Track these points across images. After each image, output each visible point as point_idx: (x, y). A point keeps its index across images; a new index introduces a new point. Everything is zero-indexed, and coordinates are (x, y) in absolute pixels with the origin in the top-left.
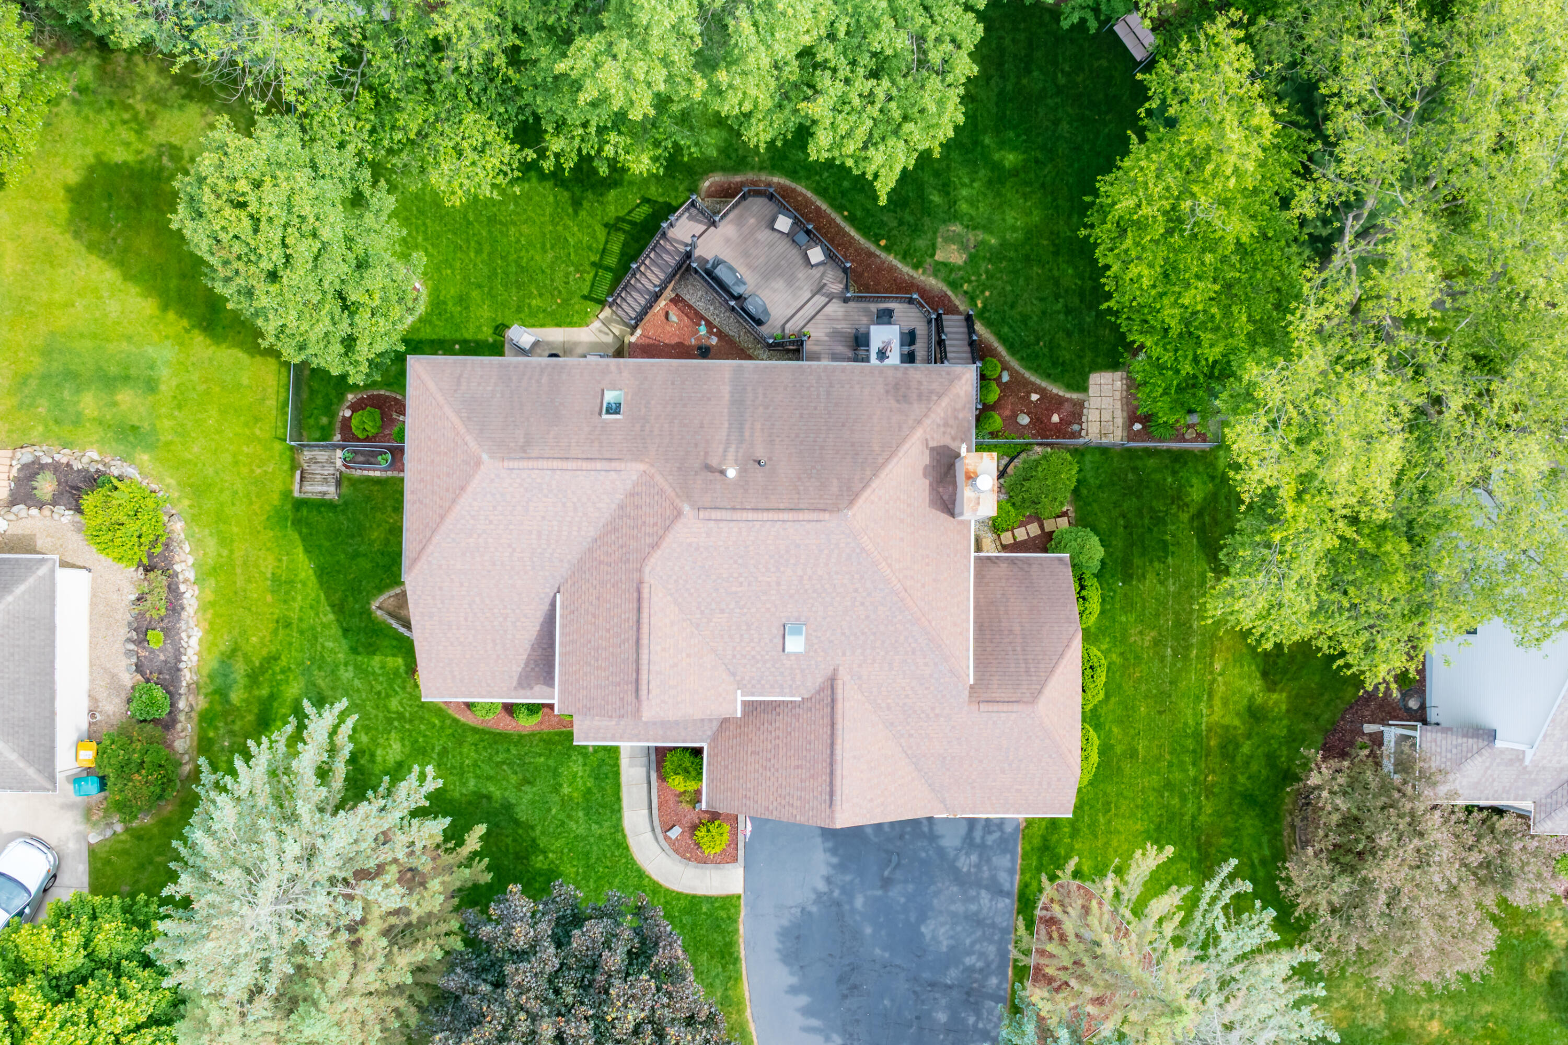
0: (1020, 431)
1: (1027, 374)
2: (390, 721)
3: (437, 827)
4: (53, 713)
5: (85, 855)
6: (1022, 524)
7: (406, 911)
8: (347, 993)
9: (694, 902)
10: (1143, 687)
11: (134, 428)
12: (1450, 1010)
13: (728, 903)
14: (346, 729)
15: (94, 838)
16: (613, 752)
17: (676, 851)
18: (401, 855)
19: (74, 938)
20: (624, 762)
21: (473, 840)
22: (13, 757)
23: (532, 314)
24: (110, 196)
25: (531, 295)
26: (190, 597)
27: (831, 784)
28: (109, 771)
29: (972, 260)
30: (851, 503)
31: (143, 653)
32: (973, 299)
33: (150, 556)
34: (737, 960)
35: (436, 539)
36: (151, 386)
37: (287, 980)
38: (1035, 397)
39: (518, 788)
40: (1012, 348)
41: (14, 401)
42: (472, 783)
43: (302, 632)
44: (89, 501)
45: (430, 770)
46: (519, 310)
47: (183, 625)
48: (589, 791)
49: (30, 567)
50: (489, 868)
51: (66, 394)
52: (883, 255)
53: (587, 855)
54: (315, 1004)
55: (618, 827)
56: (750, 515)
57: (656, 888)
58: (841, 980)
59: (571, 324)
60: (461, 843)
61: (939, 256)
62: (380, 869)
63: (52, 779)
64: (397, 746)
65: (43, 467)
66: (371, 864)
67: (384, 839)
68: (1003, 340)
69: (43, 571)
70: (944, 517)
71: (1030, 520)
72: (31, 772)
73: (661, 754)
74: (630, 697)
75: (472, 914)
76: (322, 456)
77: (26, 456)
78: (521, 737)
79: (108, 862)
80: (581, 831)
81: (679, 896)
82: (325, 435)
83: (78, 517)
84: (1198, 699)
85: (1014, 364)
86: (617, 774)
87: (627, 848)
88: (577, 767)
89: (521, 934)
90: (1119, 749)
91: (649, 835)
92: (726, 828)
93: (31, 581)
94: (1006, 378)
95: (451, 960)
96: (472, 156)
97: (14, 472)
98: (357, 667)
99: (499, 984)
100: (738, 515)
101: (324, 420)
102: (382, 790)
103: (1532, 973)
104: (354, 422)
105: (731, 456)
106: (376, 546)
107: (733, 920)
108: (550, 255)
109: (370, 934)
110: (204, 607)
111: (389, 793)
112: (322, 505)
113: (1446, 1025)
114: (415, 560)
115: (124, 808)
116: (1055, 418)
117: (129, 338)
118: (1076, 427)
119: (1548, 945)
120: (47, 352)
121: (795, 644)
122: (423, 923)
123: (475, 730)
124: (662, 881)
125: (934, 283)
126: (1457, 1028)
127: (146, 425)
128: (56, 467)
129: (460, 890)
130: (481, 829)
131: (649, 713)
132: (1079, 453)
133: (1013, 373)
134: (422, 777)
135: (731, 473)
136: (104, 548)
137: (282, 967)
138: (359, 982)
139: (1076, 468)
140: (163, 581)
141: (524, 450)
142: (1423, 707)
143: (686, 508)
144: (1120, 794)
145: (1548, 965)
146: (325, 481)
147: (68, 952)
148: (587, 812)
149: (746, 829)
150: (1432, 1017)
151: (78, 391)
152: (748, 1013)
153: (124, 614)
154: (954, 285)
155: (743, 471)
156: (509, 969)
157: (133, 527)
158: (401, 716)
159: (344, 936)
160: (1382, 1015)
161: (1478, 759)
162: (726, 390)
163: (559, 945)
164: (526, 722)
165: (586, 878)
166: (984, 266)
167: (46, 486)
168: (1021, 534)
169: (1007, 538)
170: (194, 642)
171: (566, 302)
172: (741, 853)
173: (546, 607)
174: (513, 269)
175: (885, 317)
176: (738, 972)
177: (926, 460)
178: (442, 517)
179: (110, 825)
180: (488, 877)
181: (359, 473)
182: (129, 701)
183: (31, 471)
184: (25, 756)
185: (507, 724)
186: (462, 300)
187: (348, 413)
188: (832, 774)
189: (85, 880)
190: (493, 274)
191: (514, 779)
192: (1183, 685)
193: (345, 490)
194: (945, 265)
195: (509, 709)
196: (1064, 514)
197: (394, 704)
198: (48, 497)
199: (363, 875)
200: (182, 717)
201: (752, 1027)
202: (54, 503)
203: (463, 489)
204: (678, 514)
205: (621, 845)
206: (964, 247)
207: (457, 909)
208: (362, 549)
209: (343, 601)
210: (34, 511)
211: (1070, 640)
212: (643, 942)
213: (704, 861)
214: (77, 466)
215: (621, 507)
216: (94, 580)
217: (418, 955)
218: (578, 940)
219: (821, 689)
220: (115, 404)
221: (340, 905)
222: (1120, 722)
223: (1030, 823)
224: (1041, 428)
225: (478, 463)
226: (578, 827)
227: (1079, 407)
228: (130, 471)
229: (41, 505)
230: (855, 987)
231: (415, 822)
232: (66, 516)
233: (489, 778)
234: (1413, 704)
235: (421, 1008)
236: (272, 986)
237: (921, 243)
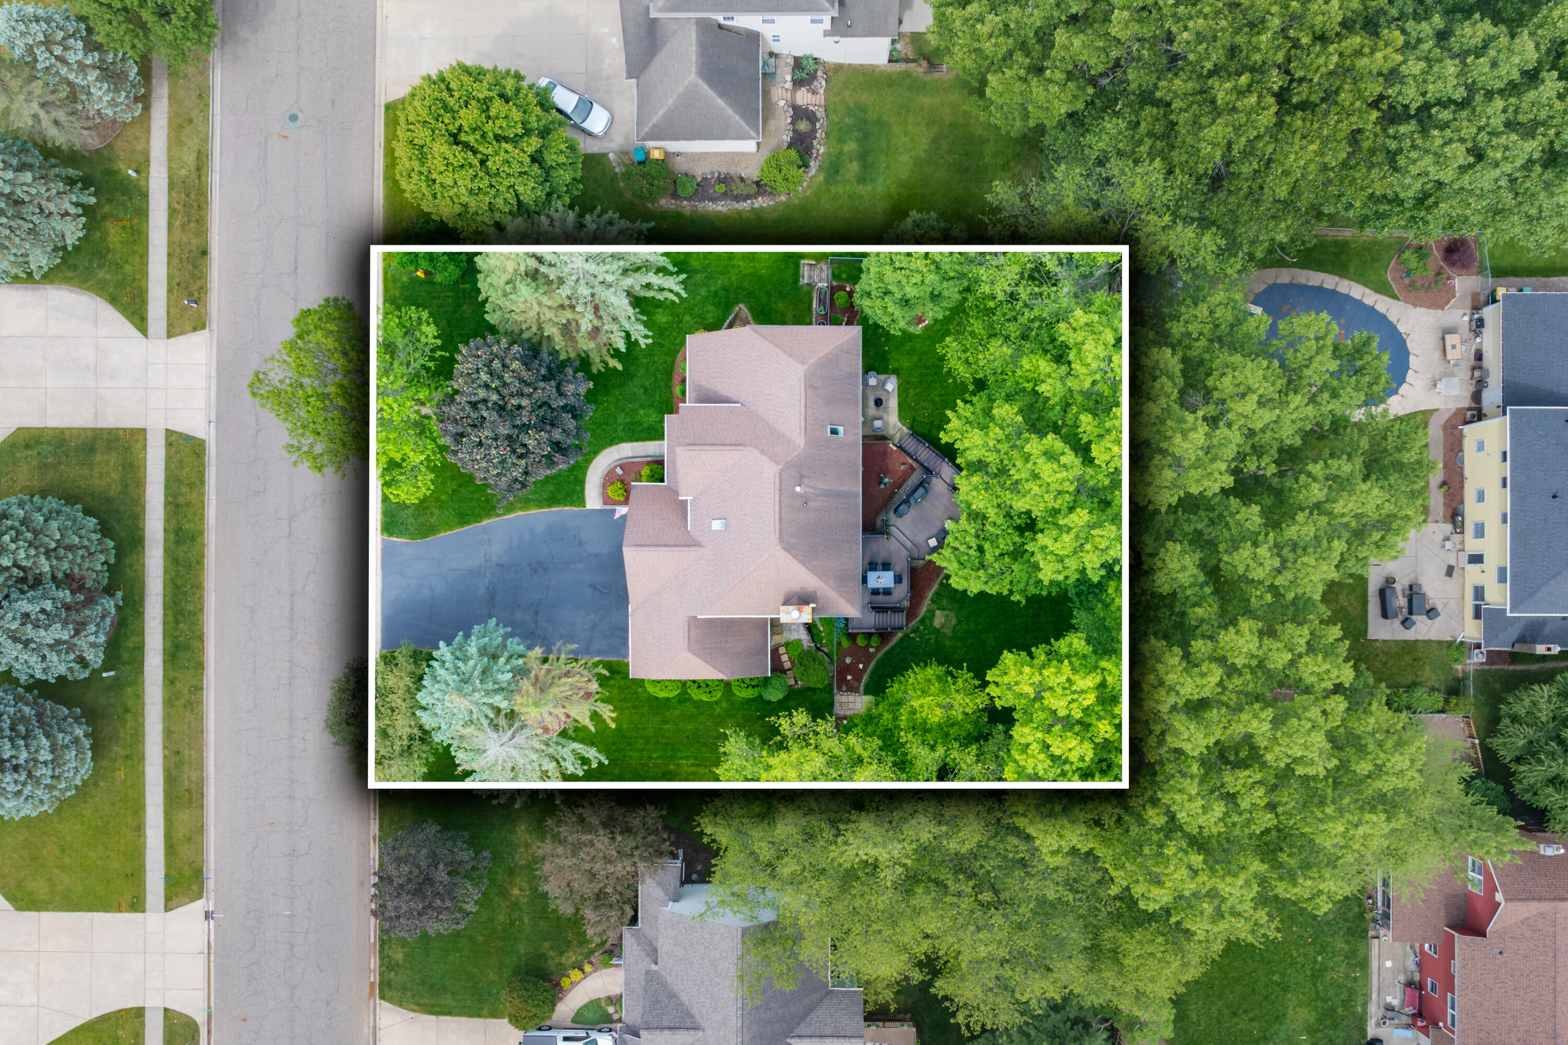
0: (841, 659)
1: (873, 663)
2: (678, 316)
3: (621, 346)
4: (678, 140)
5: (602, 151)
6: (790, 658)
7: (578, 331)
8: (540, 304)
9: (581, 482)
10: (701, 727)
11: (837, 172)
12: (526, 900)
13: (581, 501)
14: (672, 297)
15: (611, 156)
16: (661, 437)
17: (609, 472)
18: (606, 327)
19: (562, 159)
20: (657, 443)
21: (614, 363)
22: (654, 120)
23: (905, 390)
24: (967, 155)
25: (915, 389)
26: (745, 205)
27: (645, 545)
28: (648, 168)
29: (937, 631)
30: (785, 549)
31: (713, 181)
32: (914, 631)
33: (766, 185)
34: (550, 506)
35: (767, 343)
36: (861, 180)
37: (546, 276)
38: (861, 666)
39: (643, 386)
40: (888, 654)
41: (852, 105)
42: (644, 361)
43: (726, 266)
44: (793, 153)
45: (650, 341)
46: (907, 383)
47: (729, 202)
48: (641, 424)
49: (755, 127)
50: (599, 371)
51: (856, 134)
52: (938, 582)
53: (606, 424)
54: (536, 290)
55: (622, 440)
56: (777, 499)
57: (589, 462)
58: (539, 563)
59: (900, 411)
60: (612, 356)
61: (938, 613)
62: (600, 317)
63: (644, 139)
64: (664, 320)
65: (814, 124)
66: (602, 313)
67: (615, 319)
68: (893, 648)
69: (753, 133)
70: (782, 600)
71: (793, 663)
72: (647, 129)
73: (661, 463)
74: (687, 441)
75: (577, 363)
76: (824, 275)
77: (820, 114)
78: (670, 387)
79: (599, 164)
80: (620, 420)
81: (585, 474)
82: (835, 276)
83: (786, 145)
84: (696, 758)
85: (879, 655)
86: (651, 439)
87: (610, 445)
88: (654, 417)
89: (570, 388)
90: (667, 714)
91: (617, 457)
92: (622, 499)
93: (747, 128)
94: (871, 650)
95: (554, 353)
96: (963, 356)
97: (811, 108)
98: (707, 297)
99: (545, 379)
100: (777, 492)
101: (844, 276)
102: (640, 316)
103: (547, 944)
104: (842, 293)
105: (809, 490)
106: (774, 306)
107: (572, 504)
108: (938, 399)
109: (569, 314)
110: (739, 212)
111: (637, 320)
112: (797, 275)
113: (517, 897)
114: (756, 332)
115: (628, 175)
116: (849, 677)
117: (887, 167)
118: (844, 688)
119: (561, 953)
120: (879, 122)
121: (717, 525)
122: (573, 339)
123: (673, 362)
124: (592, 465)
125: (923, 610)
126: (515, 904)
127: (839, 178)
128: (814, 131)
129: (588, 356)
130: (620, 367)
131: (679, 450)
132: (829, 690)
133: (874, 654)
134: (646, 337)
135: (798, 489)
136: (768, 162)
137: (553, 274)
138: (546, 310)
139: (821, 687)
140: (753, 192)
141: (810, 385)
142: (693, 882)
143: (780, 467)
144: (643, 715)
145: (551, 953)
146: (810, 277)
147: (554, 157)
148: (631, 424)
149: (622, 510)
150: (521, 890)
151: (857, 140)
152: (521, 513)
153: (734, 170)
154: (922, 621)
155: (800, 495)
156: (553, 383)
157: (779, 179)
158: (680, 322)
159: (567, 302)
160: (523, 862)
161: (662, 894)
162: (845, 488)
163: (563, 407)
164: (677, 390)
165: (594, 423)
166: (933, 637)
167: (803, 126)
168: (785, 658)
169: (782, 650)
170: (720, 208)
171: (912, 408)
172: (609, 507)
173: (735, 398)
174: (930, 379)
175: (898, 579)
176: (543, 507)
177: (810, 589)
178: (777, 346)
179: (619, 164)
180: (595, 371)
181: (815, 295)
182: (686, 175)
183: (811, 117)
184: (655, 126)
185: (676, 379)
186: (913, 350)
187: (848, 289)
188: (650, 545)
189: (589, 152)
190: (928, 368)
191: (647, 383)
192: (703, 749)
193: (806, 288)
194: (933, 616)
195: (684, 381)
196: (796, 682)
197: (687, 318)
198: (797, 127)
199: (596, 308)
200: (678, 202)
201: (513, 515)
202: (794, 131)
203: (791, 356)
204: (777, 463)
205: (612, 442)
206: (943, 626)
207: (579, 355)
208: (773, 299)
209: (744, 289)
210: (789, 120)
211: (722, 672)
212: (565, 449)
213: (604, 487)
214: (815, 142)
215: (783, 436)
216: (752, 154)
217: (558, 338)
218: (567, 417)
219: (694, 540)
220: (851, 161)
221: (582, 301)
222: (683, 714)
223: (627, 665)
224: (843, 671)
225: (803, 364)
226: (622, 419)
227: (856, 691)
228: (813, 171)
229: (792, 123)
230: (536, 570)
231: (623, 334)
232: (786, 138)
233: (647, 370)
234: (694, 877)
235: (530, 339)
236: (543, 269)
237: (945, 602)
